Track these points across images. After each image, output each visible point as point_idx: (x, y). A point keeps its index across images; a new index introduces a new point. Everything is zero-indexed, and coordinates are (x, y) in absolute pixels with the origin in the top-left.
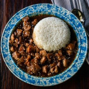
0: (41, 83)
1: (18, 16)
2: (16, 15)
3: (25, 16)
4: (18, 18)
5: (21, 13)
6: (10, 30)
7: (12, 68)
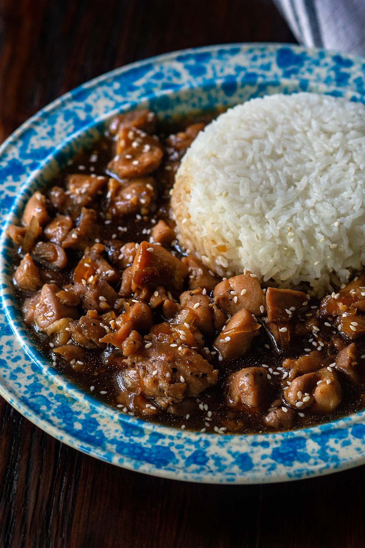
1: (81, 104)
2: (69, 100)
4: (82, 115)
6: (23, 177)
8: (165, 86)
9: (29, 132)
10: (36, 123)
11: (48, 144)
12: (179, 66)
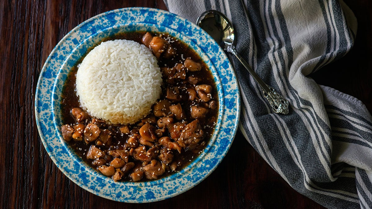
0: (229, 127)
1: (54, 150)
2: (52, 153)
3: (59, 134)
4: (60, 150)
5: (48, 142)
6: (87, 174)
7: (183, 184)
8: (51, 118)
9: (66, 169)
10: (62, 166)
11: (72, 164)
12: (42, 113)
